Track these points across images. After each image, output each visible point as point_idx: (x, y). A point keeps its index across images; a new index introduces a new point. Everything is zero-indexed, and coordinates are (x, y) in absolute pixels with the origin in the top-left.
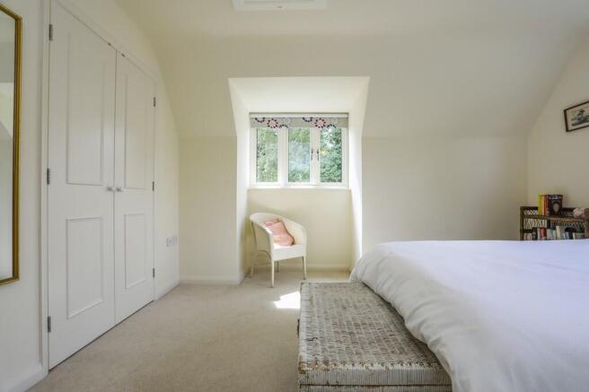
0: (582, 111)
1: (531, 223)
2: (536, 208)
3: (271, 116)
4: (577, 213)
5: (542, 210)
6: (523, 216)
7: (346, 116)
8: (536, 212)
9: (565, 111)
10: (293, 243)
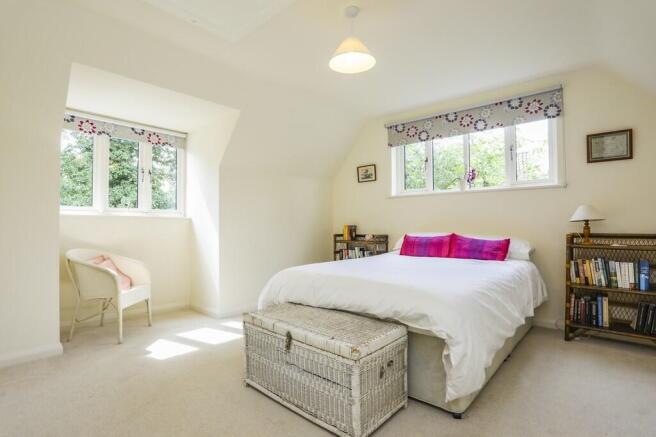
0: (367, 171)
1: (339, 246)
2: (342, 235)
3: (86, 117)
4: (367, 238)
5: (346, 237)
6: (336, 242)
7: (184, 136)
8: (341, 238)
9: (358, 168)
10: (131, 285)
